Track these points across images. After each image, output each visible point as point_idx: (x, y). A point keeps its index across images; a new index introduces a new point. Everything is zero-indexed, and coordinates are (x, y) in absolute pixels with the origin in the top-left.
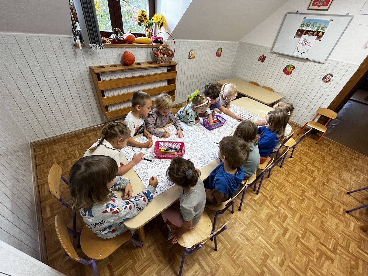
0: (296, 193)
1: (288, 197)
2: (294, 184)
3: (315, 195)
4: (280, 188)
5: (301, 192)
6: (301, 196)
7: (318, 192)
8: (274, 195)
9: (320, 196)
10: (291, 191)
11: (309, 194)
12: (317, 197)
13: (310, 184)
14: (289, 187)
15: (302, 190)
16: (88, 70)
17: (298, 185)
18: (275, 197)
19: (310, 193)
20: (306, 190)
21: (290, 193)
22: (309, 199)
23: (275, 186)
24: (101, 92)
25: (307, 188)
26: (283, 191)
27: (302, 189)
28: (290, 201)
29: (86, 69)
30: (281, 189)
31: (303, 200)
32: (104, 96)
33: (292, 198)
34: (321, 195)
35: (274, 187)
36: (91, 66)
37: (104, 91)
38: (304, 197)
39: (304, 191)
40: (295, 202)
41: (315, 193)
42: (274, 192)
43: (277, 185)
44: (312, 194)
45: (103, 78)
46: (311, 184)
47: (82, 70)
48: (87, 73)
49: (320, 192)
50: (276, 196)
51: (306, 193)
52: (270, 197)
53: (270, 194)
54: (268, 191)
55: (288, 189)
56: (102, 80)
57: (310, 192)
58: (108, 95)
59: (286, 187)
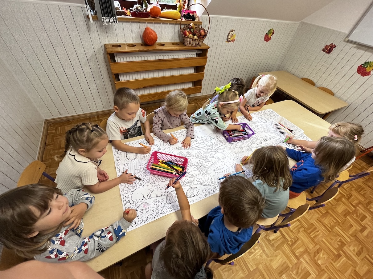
0: (330, 243)
1: (318, 247)
2: (331, 230)
3: (359, 254)
4: (308, 232)
5: (338, 244)
6: (337, 249)
7: (364, 249)
8: (298, 239)
9: (365, 257)
10: (324, 240)
11: (350, 250)
12: (361, 257)
13: (355, 235)
14: (321, 232)
15: (340, 241)
16: (103, 48)
17: (337, 232)
18: (298, 243)
19: (352, 248)
20: (346, 243)
21: (322, 241)
22: (348, 257)
23: (303, 226)
24: (114, 75)
25: (349, 240)
26: (312, 237)
27: (340, 239)
28: (318, 253)
29: (100, 46)
30: (310, 234)
31: (339, 256)
32: (119, 80)
33: (322, 250)
34: (367, 256)
35: (301, 228)
36: (106, 43)
37: (119, 74)
38: (342, 252)
39: (343, 244)
40: (326, 256)
41: (359, 251)
42: (299, 234)
43: (306, 226)
44: (354, 250)
45: (118, 60)
46: (357, 236)
47: (96, 47)
48: (102, 51)
49: (368, 250)
50: (300, 241)
51: (345, 248)
52: (291, 241)
53: (293, 237)
54: (291, 231)
55: (320, 236)
56: (116, 61)
57: (352, 246)
58: (123, 78)
59: (318, 231)
